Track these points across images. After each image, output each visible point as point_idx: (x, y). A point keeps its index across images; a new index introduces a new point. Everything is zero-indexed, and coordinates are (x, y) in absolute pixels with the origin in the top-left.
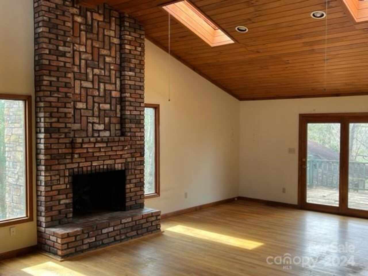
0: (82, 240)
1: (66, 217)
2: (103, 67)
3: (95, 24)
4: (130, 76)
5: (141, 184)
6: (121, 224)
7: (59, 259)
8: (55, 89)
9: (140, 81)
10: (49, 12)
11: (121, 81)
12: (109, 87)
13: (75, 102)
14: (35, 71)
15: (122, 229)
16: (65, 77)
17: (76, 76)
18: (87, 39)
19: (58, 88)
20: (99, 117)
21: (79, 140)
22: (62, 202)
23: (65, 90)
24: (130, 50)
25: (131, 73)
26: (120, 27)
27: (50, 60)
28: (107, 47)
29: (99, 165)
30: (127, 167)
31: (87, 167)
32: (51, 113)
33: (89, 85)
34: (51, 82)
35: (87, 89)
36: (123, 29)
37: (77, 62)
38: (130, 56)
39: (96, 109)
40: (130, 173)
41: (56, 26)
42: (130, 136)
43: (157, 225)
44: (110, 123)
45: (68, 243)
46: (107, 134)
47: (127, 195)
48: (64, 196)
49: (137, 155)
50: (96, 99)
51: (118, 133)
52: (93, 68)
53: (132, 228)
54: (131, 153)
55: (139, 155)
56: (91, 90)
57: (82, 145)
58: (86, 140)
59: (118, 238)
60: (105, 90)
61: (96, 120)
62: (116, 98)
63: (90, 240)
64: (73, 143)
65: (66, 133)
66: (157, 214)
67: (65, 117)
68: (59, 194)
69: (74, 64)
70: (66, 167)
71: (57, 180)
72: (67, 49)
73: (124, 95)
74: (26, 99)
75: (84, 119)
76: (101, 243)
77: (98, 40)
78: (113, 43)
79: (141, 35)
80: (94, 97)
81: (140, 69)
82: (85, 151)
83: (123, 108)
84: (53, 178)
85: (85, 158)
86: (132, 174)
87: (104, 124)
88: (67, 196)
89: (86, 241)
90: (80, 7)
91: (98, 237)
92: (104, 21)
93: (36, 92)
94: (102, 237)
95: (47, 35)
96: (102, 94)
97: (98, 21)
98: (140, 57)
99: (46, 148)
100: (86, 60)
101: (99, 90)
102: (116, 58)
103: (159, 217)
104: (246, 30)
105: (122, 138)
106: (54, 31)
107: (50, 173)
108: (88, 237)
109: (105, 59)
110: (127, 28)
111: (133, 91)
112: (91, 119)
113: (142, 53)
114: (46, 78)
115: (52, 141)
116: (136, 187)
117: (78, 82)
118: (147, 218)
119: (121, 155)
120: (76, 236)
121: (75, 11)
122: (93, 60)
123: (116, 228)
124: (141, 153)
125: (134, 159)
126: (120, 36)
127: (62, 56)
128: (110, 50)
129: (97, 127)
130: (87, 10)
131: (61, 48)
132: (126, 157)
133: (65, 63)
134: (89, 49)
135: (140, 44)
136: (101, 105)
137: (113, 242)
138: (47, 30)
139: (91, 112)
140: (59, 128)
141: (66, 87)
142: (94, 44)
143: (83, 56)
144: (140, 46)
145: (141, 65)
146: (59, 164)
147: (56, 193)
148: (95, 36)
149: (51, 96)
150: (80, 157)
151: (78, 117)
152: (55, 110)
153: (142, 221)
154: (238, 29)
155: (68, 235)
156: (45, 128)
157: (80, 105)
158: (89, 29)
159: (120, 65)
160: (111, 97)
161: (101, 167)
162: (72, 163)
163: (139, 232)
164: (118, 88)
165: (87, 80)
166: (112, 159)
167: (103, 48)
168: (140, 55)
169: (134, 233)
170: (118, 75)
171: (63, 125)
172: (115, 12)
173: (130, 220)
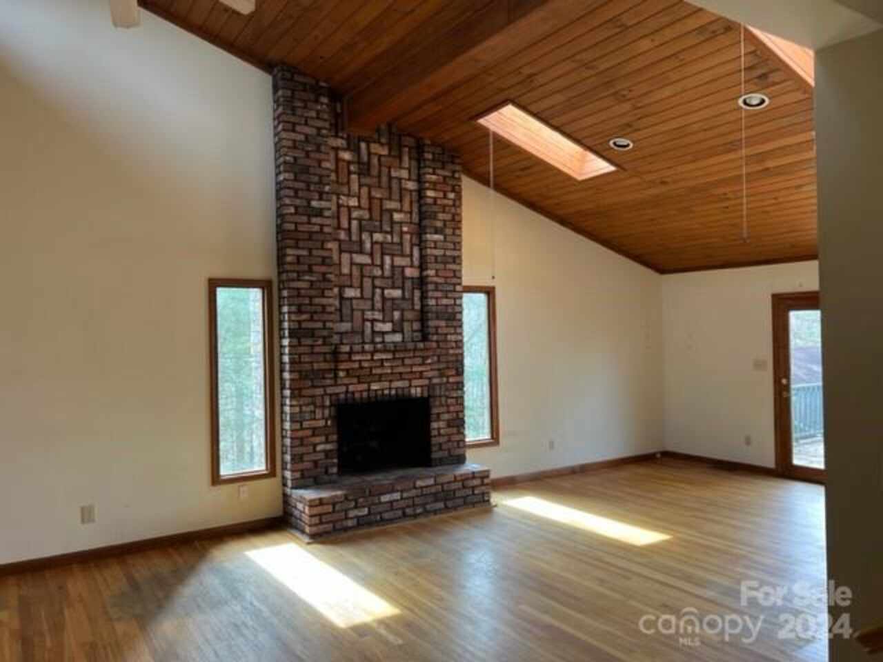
0: (346, 511)
1: (326, 472)
2: (389, 229)
3: (375, 161)
4: (435, 242)
5: (458, 423)
6: (415, 488)
7: (307, 540)
8: (306, 268)
9: (455, 249)
10: (295, 147)
11: (421, 250)
12: (399, 261)
13: (341, 288)
14: (278, 241)
15: (417, 496)
16: (323, 248)
17: (342, 246)
18: (360, 186)
19: (310, 266)
20: (383, 310)
21: (346, 349)
22: (319, 448)
23: (323, 269)
24: (435, 199)
25: (436, 237)
26: (418, 161)
27: (296, 224)
28: (396, 196)
29: (383, 390)
30: (431, 393)
31: (361, 391)
32: (299, 306)
33: (365, 259)
34: (298, 257)
35: (362, 266)
36: (422, 165)
37: (345, 224)
38: (435, 208)
39: (378, 298)
40: (437, 403)
41: (306, 170)
42: (437, 342)
43: (483, 494)
44: (402, 320)
45: (320, 515)
46: (397, 338)
47: (434, 441)
48: (323, 439)
49: (450, 373)
50: (377, 282)
51: (417, 337)
52: (371, 233)
53: (436, 497)
54: (439, 370)
55: (453, 372)
56: (368, 268)
57: (350, 357)
58: (357, 348)
59: (408, 511)
60: (393, 266)
61: (378, 316)
62: (412, 278)
63: (360, 511)
64: (336, 353)
65: (324, 338)
66: (484, 475)
67: (324, 311)
68: (314, 435)
69: (339, 227)
70: (325, 391)
71: (311, 412)
72: (324, 204)
73: (425, 273)
74: (265, 285)
75: (357, 314)
76: (378, 517)
77: (380, 187)
78: (406, 189)
79: (454, 172)
80: (374, 278)
81: (454, 229)
82: (356, 365)
83: (425, 295)
84: (304, 408)
85: (358, 377)
86: (441, 405)
87: (392, 321)
88: (327, 439)
89: (352, 514)
90: (349, 136)
91: (373, 507)
92: (389, 155)
93: (280, 273)
94: (380, 508)
95: (290, 184)
96: (387, 273)
97: (380, 156)
98: (453, 210)
99: (292, 362)
100: (360, 220)
101: (382, 266)
102: (411, 213)
103: (486, 481)
104: (628, 145)
105: (421, 345)
106: (304, 177)
107: (299, 401)
108: (356, 507)
109: (391, 216)
110: (428, 163)
111: (441, 266)
112: (369, 315)
113: (457, 202)
114: (289, 251)
115: (302, 350)
116: (449, 426)
117: (345, 257)
118: (463, 481)
119: (421, 372)
120: (334, 505)
121: (340, 142)
122: (371, 219)
123: (405, 495)
124: (457, 369)
125: (445, 380)
126: (419, 176)
127: (316, 216)
128: (401, 201)
129: (380, 327)
130: (360, 139)
131: (314, 204)
132: (430, 376)
133: (322, 226)
134: (365, 202)
135: (453, 187)
136: (386, 292)
137: (400, 518)
138: (291, 176)
139: (369, 303)
140: (313, 329)
141: (323, 263)
142: (374, 193)
143: (355, 214)
144: (453, 191)
145: (456, 222)
146: (314, 387)
147: (309, 433)
148: (375, 180)
149: (299, 280)
150: (348, 375)
151: (346, 311)
152: (307, 301)
153: (454, 486)
154: (615, 144)
155: (321, 502)
156: (290, 329)
157: (350, 293)
158: (365, 170)
159: (419, 224)
160: (404, 278)
161: (386, 392)
162: (336, 385)
163: (450, 504)
164: (416, 263)
165: (361, 252)
166: (404, 379)
167: (390, 199)
168: (454, 205)
169: (441, 505)
170: (415, 240)
171: (320, 325)
172: (408, 138)
173: (431, 482)
